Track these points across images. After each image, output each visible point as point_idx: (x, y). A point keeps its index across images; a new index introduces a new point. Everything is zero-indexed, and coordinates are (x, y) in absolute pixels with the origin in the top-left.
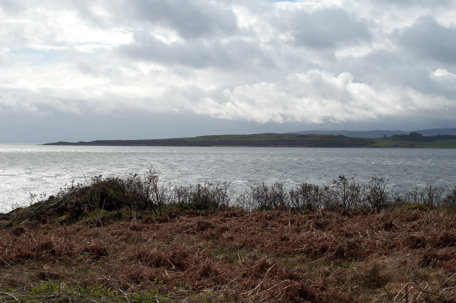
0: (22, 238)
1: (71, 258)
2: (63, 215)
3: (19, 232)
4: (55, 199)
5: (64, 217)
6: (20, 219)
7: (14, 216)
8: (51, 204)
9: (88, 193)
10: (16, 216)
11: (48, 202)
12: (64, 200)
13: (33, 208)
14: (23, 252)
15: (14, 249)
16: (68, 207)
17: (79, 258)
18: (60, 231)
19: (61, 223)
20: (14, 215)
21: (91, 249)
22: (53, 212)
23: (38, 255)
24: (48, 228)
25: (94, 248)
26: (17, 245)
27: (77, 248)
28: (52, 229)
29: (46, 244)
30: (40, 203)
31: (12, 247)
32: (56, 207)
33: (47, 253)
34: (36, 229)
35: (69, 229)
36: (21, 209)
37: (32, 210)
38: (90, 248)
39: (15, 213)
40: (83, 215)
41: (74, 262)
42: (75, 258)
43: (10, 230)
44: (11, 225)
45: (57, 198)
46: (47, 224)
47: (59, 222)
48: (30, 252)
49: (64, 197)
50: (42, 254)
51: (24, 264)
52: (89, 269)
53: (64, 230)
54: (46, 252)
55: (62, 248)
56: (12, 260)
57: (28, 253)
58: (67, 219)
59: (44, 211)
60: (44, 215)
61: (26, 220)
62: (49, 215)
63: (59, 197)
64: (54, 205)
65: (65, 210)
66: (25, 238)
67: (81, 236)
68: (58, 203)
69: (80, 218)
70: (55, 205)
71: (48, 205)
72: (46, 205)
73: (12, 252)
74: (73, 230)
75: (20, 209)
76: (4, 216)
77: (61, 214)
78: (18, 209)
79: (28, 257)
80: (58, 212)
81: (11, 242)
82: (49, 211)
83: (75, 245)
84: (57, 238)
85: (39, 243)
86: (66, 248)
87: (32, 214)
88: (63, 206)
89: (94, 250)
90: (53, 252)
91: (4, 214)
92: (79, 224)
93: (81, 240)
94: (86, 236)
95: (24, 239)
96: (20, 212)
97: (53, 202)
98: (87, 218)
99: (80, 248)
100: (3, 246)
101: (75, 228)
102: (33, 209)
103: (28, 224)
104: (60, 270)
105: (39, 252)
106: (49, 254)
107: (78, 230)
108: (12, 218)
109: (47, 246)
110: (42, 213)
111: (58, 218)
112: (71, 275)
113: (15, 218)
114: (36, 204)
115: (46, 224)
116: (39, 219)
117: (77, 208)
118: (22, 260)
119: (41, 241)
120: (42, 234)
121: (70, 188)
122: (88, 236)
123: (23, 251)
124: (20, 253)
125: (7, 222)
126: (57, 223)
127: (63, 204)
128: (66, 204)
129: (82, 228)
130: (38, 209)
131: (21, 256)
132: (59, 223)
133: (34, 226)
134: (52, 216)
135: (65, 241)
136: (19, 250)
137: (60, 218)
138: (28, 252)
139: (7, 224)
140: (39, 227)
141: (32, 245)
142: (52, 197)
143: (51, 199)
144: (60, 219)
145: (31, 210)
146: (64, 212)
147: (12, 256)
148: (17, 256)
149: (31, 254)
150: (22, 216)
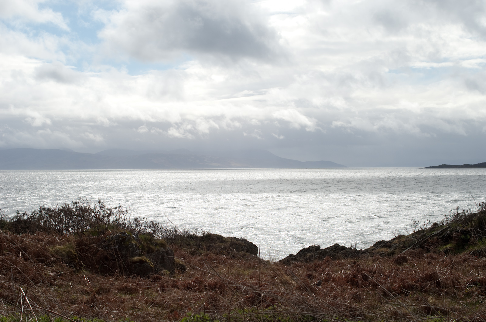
0: (404, 267)
1: (457, 291)
2: (448, 244)
3: (401, 261)
4: (439, 226)
5: (449, 246)
6: (403, 247)
7: (396, 244)
9: (475, 221)
10: (398, 243)
11: (431, 230)
12: (449, 227)
13: (416, 236)
14: (406, 283)
15: (396, 279)
16: (453, 235)
18: (445, 261)
19: (446, 252)
21: (479, 282)
22: (437, 240)
23: (422, 286)
24: (432, 258)
25: (482, 281)
26: (400, 275)
27: (464, 279)
28: (436, 259)
29: (431, 275)
30: (423, 231)
31: (395, 277)
32: (440, 235)
33: (431, 285)
34: (420, 258)
35: (455, 259)
36: (404, 237)
37: (415, 238)
38: (478, 280)
39: (397, 241)
40: (469, 244)
41: (461, 295)
42: (462, 290)
43: (392, 258)
44: (393, 253)
45: (442, 225)
46: (431, 253)
47: (444, 251)
48: (413, 283)
49: (448, 225)
50: (426, 285)
51: (408, 295)
52: (477, 303)
53: (449, 260)
54: (430, 283)
55: (447, 279)
56: (395, 291)
58: (452, 248)
59: (427, 239)
60: (427, 243)
61: (409, 249)
62: (433, 244)
64: (438, 233)
65: (451, 238)
66: (408, 267)
67: (468, 267)
68: (442, 231)
69: (466, 247)
70: (440, 233)
71: (431, 233)
73: (395, 282)
74: (459, 260)
75: (402, 237)
76: (386, 243)
79: (411, 288)
80: (442, 240)
81: (394, 271)
82: (433, 239)
83: (461, 277)
84: (442, 269)
85: (423, 273)
86: (452, 279)
87: (415, 242)
88: (448, 234)
89: (483, 283)
90: (438, 284)
92: (466, 254)
93: (468, 271)
94: (474, 267)
95: (407, 269)
96: (402, 240)
97: (437, 230)
98: (474, 248)
99: (468, 281)
100: (385, 276)
101: (461, 258)
103: (411, 253)
104: (446, 303)
105: (423, 283)
106: (433, 286)
107: (465, 260)
108: (394, 246)
109: (432, 277)
110: (425, 242)
111: (442, 246)
112: (457, 309)
113: (397, 246)
114: (419, 232)
115: (429, 253)
116: (422, 247)
117: (463, 237)
118: (406, 291)
119: (425, 271)
120: (426, 264)
121: (456, 214)
122: (476, 267)
124: (403, 284)
125: (389, 250)
126: (442, 252)
127: (448, 232)
128: (451, 231)
129: (469, 259)
130: (422, 237)
131: (404, 287)
133: (417, 255)
134: (437, 244)
135: (451, 273)
136: (402, 280)
137: (445, 247)
138: (411, 282)
139: (389, 252)
140: (423, 256)
141: (416, 275)
142: (435, 224)
145: (413, 238)
146: (449, 241)
147: (395, 286)
148: (400, 287)
149: (415, 285)
150: (404, 244)
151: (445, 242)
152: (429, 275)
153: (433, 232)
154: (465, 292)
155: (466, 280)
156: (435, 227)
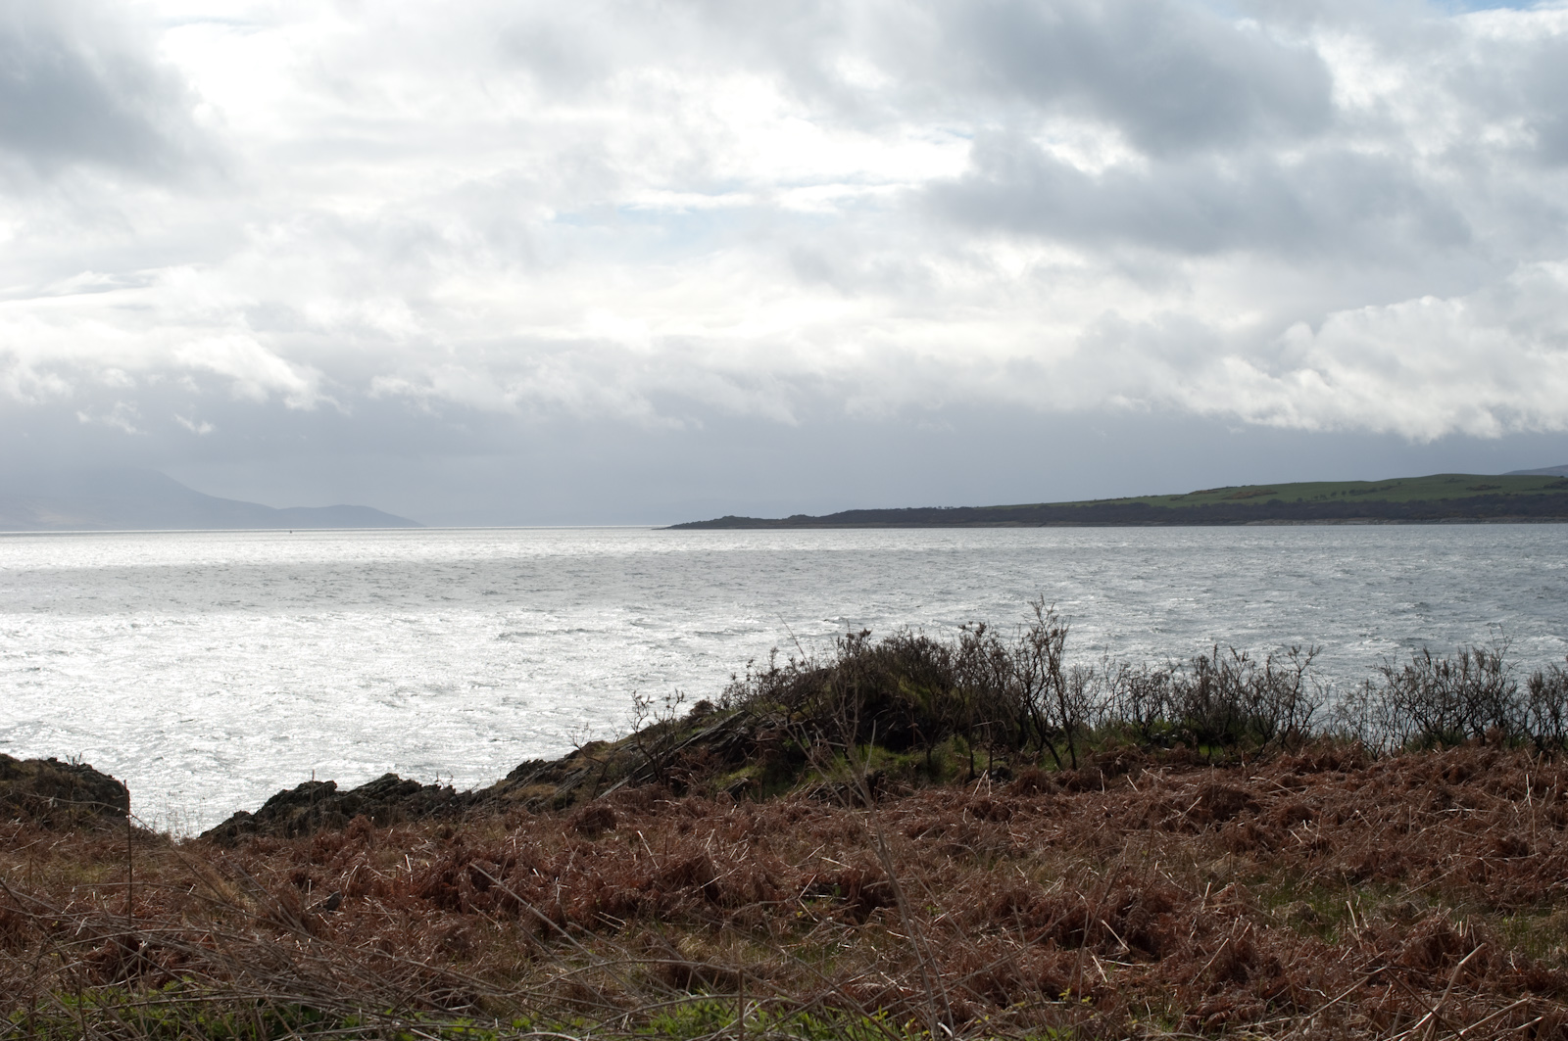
0: (606, 843)
1: (771, 914)
2: (743, 766)
3: (596, 823)
4: (716, 711)
5: (744, 775)
6: (601, 780)
7: (580, 769)
8: (700, 730)
9: (825, 693)
10: (586, 769)
11: (690, 722)
12: (744, 715)
13: (642, 743)
14: (613, 893)
15: (581, 883)
16: (758, 739)
17: (799, 914)
18: (734, 821)
19: (737, 793)
20: (578, 765)
21: (839, 884)
22: (709, 755)
23: (660, 903)
24: (692, 811)
25: (847, 880)
26: (592, 870)
27: (793, 876)
28: (705, 814)
29: (688, 865)
30: (663, 726)
31: (575, 877)
32: (717, 740)
33: (690, 896)
34: (654, 814)
35: (762, 812)
36: (603, 747)
37: (639, 750)
38: (835, 878)
39: (581, 759)
40: (808, 767)
41: (783, 926)
42: (785, 911)
43: (566, 817)
44: (569, 801)
45: (722, 707)
46: (690, 798)
47: (729, 791)
48: (634, 892)
49: (743, 706)
50: (675, 899)
51: (617, 931)
52: (833, 950)
53: (745, 819)
54: (687, 892)
55: (740, 877)
56: (577, 919)
57: (630, 895)
58: (754, 781)
59: (678, 754)
60: (678, 766)
61: (620, 784)
62: (695, 767)
63: (727, 706)
64: (712, 734)
65: (750, 748)
66: (617, 843)
67: (803, 837)
68: (723, 726)
69: (799, 776)
70: (716, 732)
71: (690, 732)
72: (684, 732)
73: (576, 892)
74: (775, 816)
75: (599, 747)
76: (547, 769)
77: (734, 764)
78: (593, 747)
79: (629, 908)
80: (724, 755)
81: (572, 857)
82: (696, 752)
83: (783, 870)
84: (724, 845)
85: (665, 861)
86: (754, 878)
87: (639, 763)
88: (741, 737)
89: (849, 887)
90: (712, 893)
91: (545, 764)
92: (798, 798)
93: (805, 851)
94: (821, 836)
95: (613, 849)
96: (598, 758)
97: (709, 723)
98: (824, 778)
99: (803, 881)
100: (546, 873)
101: (782, 811)
102: (641, 747)
103: (629, 797)
104: (737, 954)
105: (664, 891)
107: (794, 817)
108: (574, 777)
109: (692, 872)
110: (670, 762)
111: (724, 775)
112: (771, 969)
113: (584, 778)
114: (651, 731)
115: (684, 796)
116: (662, 779)
117: (788, 743)
118: (610, 920)
119: (671, 853)
120: (673, 833)
121: (765, 674)
122: (828, 838)
123: (612, 890)
124: (603, 897)
125: (556, 791)
126: (723, 792)
127: (743, 730)
128: (752, 728)
129: (807, 812)
130: (660, 746)
131: (605, 906)
132: (728, 795)
133: (646, 805)
134: (707, 768)
135: (751, 858)
136: (599, 885)
137: (732, 776)
138: (627, 891)
139: (558, 797)
140: (664, 806)
141: (642, 869)
142: (703, 706)
143: (700, 713)
144: (734, 781)
145: (634, 750)
146: (744, 757)
147: (577, 905)
148: (593, 907)
149: (638, 900)
150: (605, 769)
151: (731, 761)
152: (683, 866)
153: (694, 732)
154: (796, 916)
155: (797, 879)
156: (702, 716)
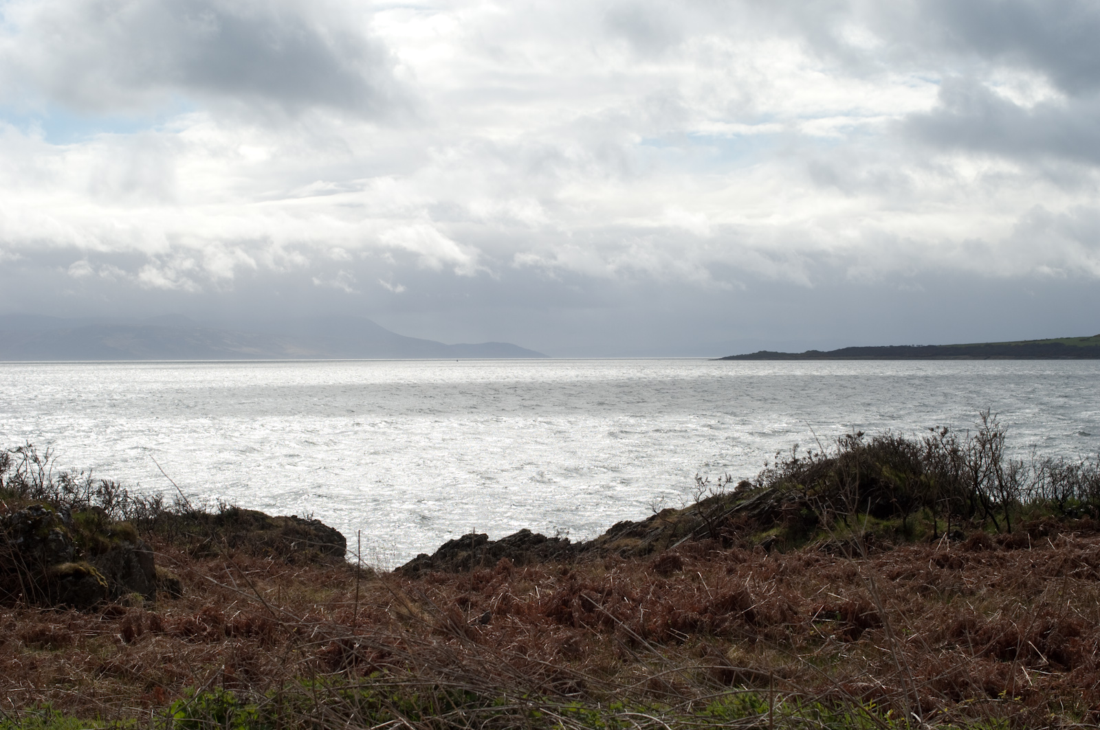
0: (676, 580)
1: (791, 632)
2: (772, 527)
3: (668, 566)
4: (753, 488)
5: (773, 533)
6: (672, 536)
7: (658, 528)
8: (742, 502)
9: (831, 476)
10: (662, 528)
11: (735, 496)
12: (773, 491)
13: (701, 510)
14: (680, 615)
15: (658, 607)
16: (783, 508)
17: (811, 633)
18: (765, 566)
19: (768, 547)
20: (656, 525)
21: (840, 612)
22: (748, 519)
23: (713, 623)
24: (736, 559)
25: (846, 609)
26: (665, 599)
27: (807, 605)
28: (745, 561)
29: (733, 596)
30: (716, 499)
31: (653, 603)
32: (754, 509)
33: (735, 619)
34: (709, 560)
35: (786, 561)
36: (674, 513)
37: (699, 515)
38: (837, 608)
39: (658, 521)
40: (818, 528)
41: (800, 640)
42: (801, 631)
43: (648, 561)
44: (650, 550)
45: (758, 486)
46: (735, 549)
47: (762, 545)
48: (695, 615)
49: (773, 485)
50: (724, 620)
51: (682, 642)
52: (835, 659)
53: (773, 565)
54: (732, 616)
55: (770, 606)
56: (654, 633)
57: (692, 617)
58: (780, 538)
59: (726, 518)
60: (726, 527)
61: (686, 538)
62: (738, 528)
63: (761, 485)
64: (750, 504)
65: (778, 515)
66: (683, 580)
67: (815, 578)
68: (758, 499)
69: (812, 535)
70: (753, 503)
71: (735, 503)
72: (731, 503)
73: (654, 614)
74: (795, 563)
75: (670, 513)
76: (634, 528)
77: (766, 526)
78: (667, 513)
79: (691, 626)
80: (758, 519)
81: (651, 590)
82: (739, 517)
83: (800, 601)
84: (758, 583)
85: (717, 594)
86: (780, 606)
87: (699, 524)
88: (772, 507)
89: (847, 614)
90: (750, 617)
91: (633, 524)
92: (811, 551)
93: (816, 588)
94: (827, 578)
95: (680, 585)
96: (670, 520)
97: (749, 497)
98: (829, 536)
99: (814, 609)
100: (633, 600)
101: (799, 560)
102: (701, 513)
103: (691, 548)
104: (767, 659)
105: (716, 614)
106: (739, 621)
107: (808, 564)
108: (653, 534)
109: (736, 602)
110: (721, 523)
111: (758, 534)
112: (791, 672)
113: (660, 534)
114: (708, 502)
115: (730, 548)
116: (715, 536)
117: (804, 511)
118: (678, 634)
119: (721, 588)
120: (723, 573)
121: (788, 462)
122: (833, 579)
123: (679, 613)
124: (673, 618)
125: (641, 543)
126: (758, 545)
127: (772, 502)
128: (779, 500)
129: (817, 560)
130: (713, 513)
131: (675, 625)
132: (761, 548)
133: (703, 553)
134: (747, 529)
135: (778, 592)
136: (670, 609)
137: (764, 535)
138: (690, 614)
139: (642, 547)
140: (716, 555)
141: (701, 598)
142: (744, 485)
143: (742, 490)
144: (766, 538)
145: (695, 515)
146: (773, 521)
147: (655, 624)
148: (666, 625)
149: (698, 620)
150: (675, 529)
151: (764, 524)
152: (730, 597)
153: (738, 503)
154: (809, 634)
155: (810, 608)
156: (743, 492)
